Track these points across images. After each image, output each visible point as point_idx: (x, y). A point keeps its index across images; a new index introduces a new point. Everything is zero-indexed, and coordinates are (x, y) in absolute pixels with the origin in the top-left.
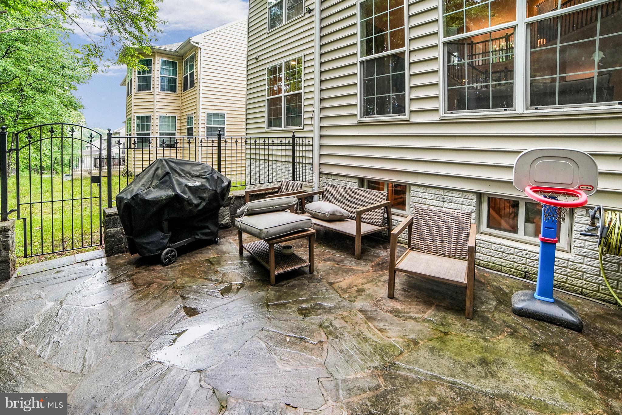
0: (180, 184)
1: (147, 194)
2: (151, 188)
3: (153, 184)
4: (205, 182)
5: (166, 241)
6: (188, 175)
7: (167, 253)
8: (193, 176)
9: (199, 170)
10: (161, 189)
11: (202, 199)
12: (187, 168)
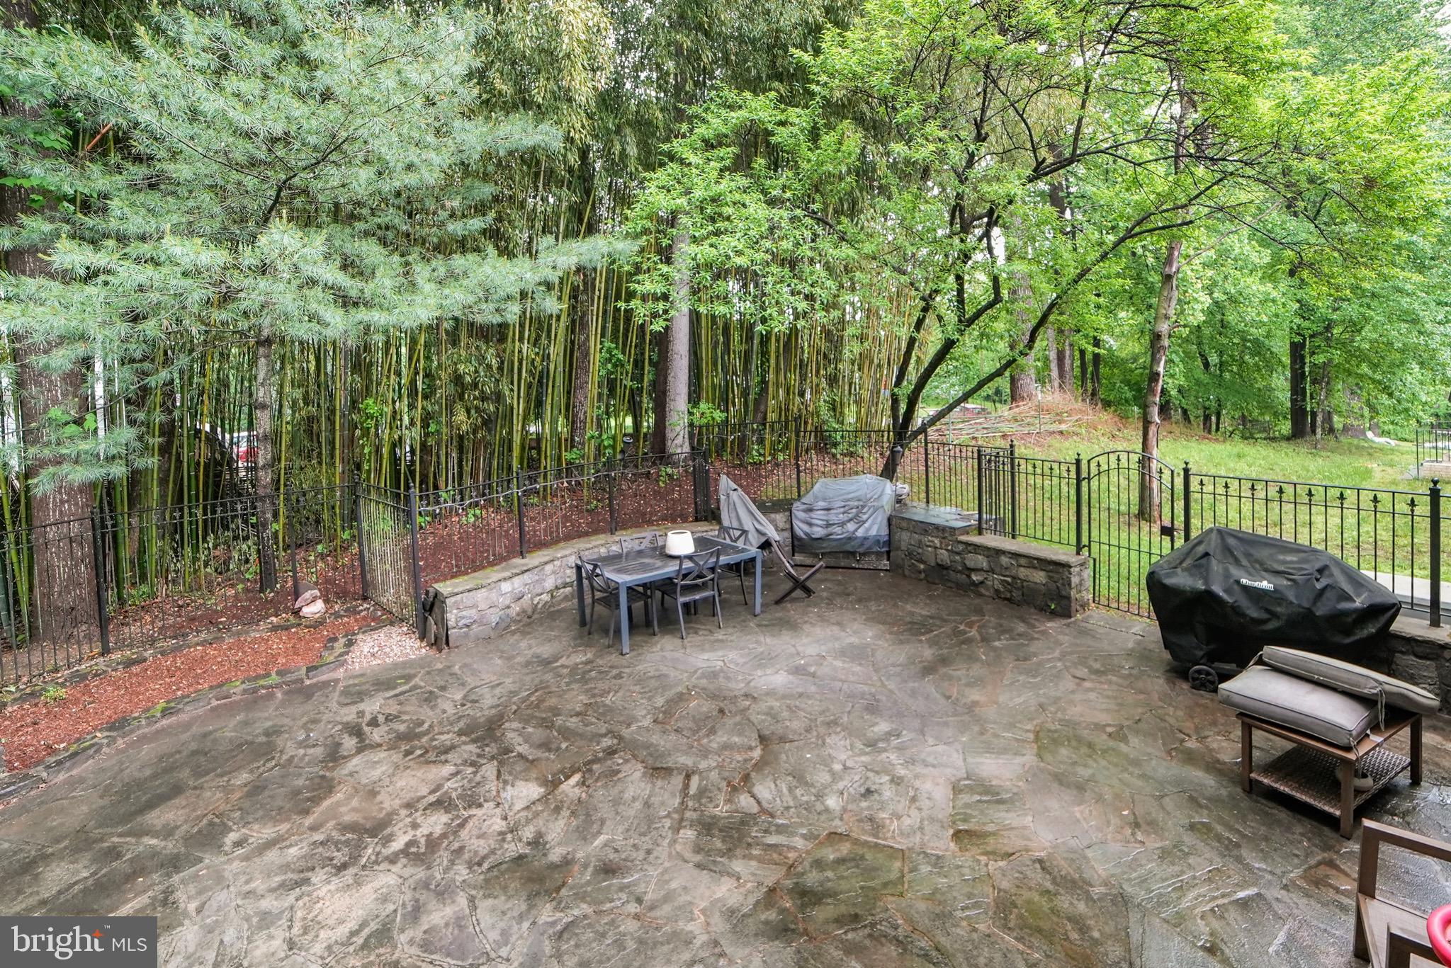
0: (1227, 575)
1: (1168, 575)
2: (1179, 570)
3: (1184, 565)
4: (1286, 587)
5: (1200, 653)
6: (1257, 566)
7: (1199, 672)
8: (1266, 570)
9: (1292, 562)
10: (1191, 575)
11: (1274, 615)
12: (1263, 553)
